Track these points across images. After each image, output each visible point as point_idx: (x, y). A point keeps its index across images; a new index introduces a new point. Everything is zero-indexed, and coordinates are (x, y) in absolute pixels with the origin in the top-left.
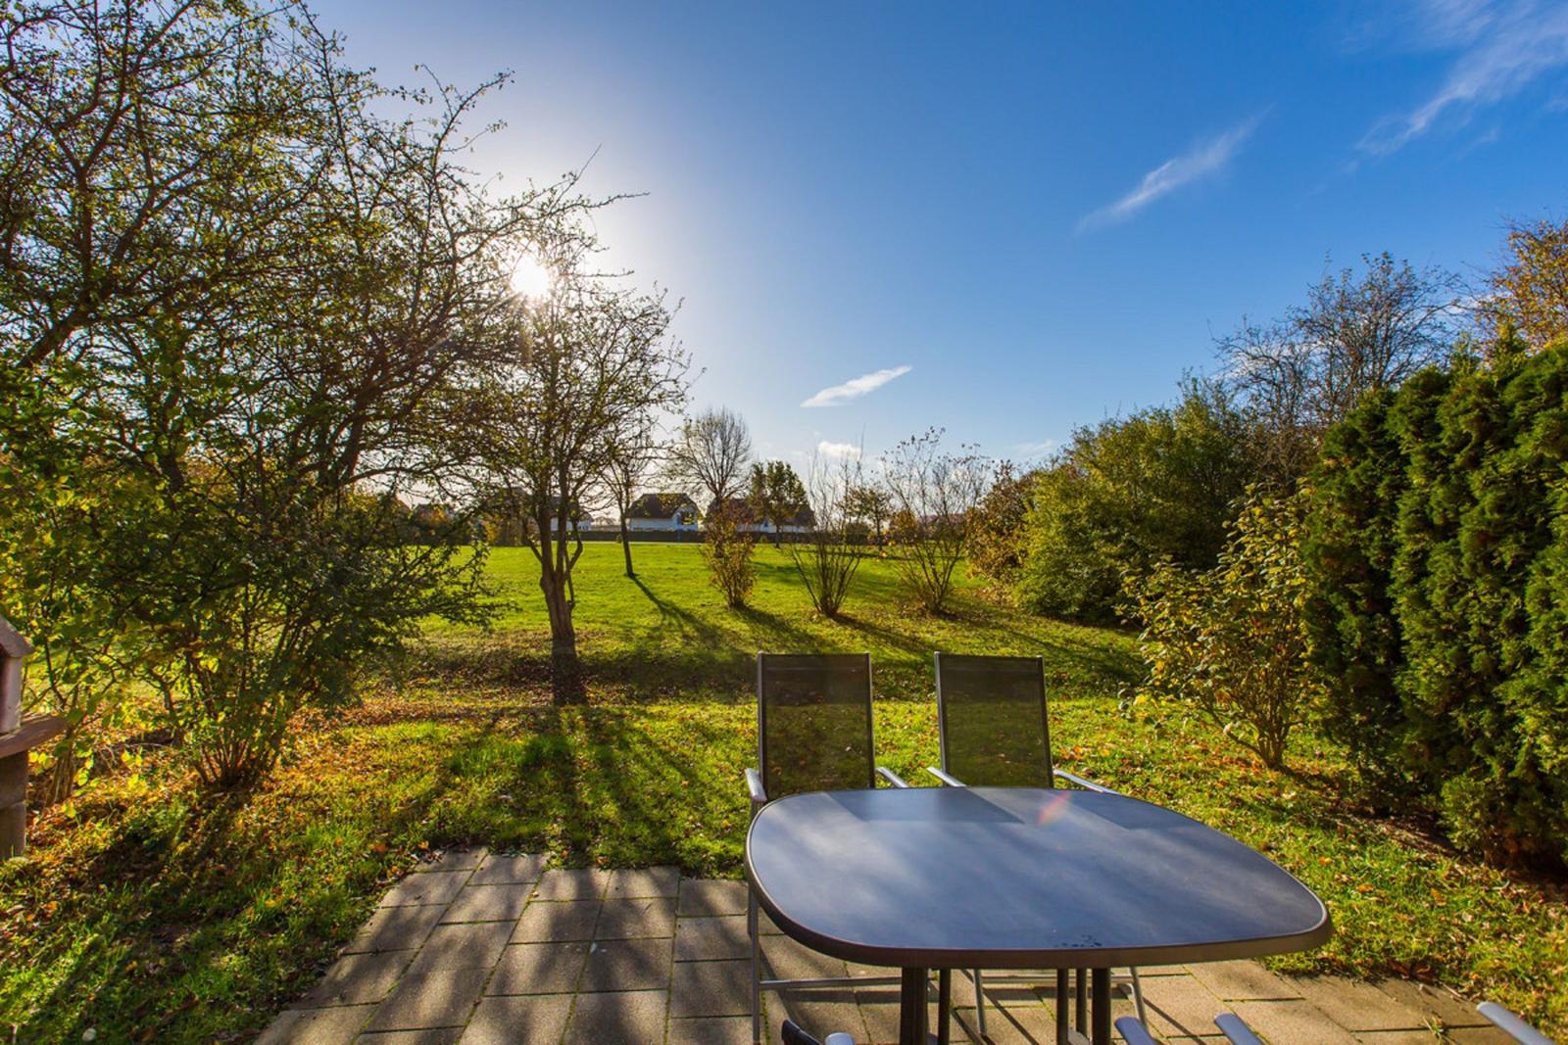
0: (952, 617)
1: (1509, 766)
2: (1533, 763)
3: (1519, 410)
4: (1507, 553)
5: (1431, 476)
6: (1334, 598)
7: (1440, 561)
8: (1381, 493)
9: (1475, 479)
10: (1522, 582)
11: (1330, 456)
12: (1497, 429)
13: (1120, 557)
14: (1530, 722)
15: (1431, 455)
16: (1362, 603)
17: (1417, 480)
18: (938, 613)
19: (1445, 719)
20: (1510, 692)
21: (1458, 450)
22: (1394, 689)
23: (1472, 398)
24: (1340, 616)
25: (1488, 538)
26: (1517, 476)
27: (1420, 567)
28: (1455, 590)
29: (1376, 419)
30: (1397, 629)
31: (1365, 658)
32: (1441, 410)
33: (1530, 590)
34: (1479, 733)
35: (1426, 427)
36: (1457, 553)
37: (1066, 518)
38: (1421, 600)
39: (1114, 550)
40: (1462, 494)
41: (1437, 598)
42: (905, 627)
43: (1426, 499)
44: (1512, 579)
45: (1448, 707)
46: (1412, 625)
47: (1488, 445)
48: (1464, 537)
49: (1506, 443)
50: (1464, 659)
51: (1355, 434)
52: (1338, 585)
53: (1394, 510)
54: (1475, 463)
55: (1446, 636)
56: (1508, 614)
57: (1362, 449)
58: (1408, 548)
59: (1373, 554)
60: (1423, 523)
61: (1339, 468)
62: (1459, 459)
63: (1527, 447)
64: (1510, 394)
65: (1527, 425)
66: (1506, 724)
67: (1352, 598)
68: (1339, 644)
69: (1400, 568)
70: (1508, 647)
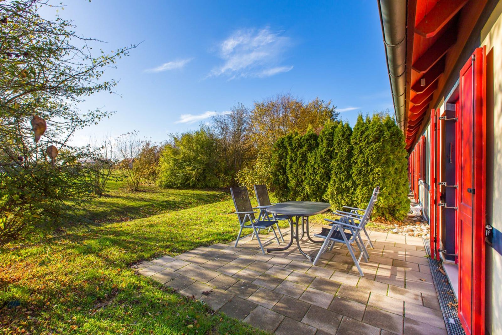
0: (140, 191)
1: (304, 194)
2: (307, 194)
3: (303, 143)
4: (303, 164)
5: (292, 152)
6: (277, 173)
7: (294, 166)
8: (284, 155)
9: (298, 153)
10: (305, 168)
11: (275, 148)
12: (301, 146)
13: (192, 170)
14: (306, 187)
15: (291, 149)
16: (282, 173)
17: (290, 153)
18: (137, 190)
19: (295, 189)
20: (305, 183)
21: (295, 148)
22: (287, 187)
23: (297, 141)
24: (279, 175)
25: (300, 162)
26: (303, 152)
27: (291, 167)
28: (296, 170)
29: (282, 143)
30: (287, 178)
31: (283, 182)
32: (293, 142)
33: (306, 169)
34: (299, 191)
35: (290, 144)
36: (297, 164)
37: (175, 160)
38: (292, 172)
39: (190, 168)
40: (296, 155)
41: (294, 171)
42: (132, 195)
43: (291, 156)
44: (304, 168)
45: (295, 187)
46: (290, 176)
47: (299, 148)
48: (298, 161)
49: (301, 148)
50: (298, 180)
51: (279, 145)
52: (278, 170)
53: (287, 158)
54: (297, 150)
55: (295, 177)
56: (303, 173)
57: (280, 147)
58: (289, 164)
59: (284, 165)
60: (291, 160)
61: (276, 150)
62: (295, 150)
63: (305, 148)
64: (302, 141)
65: (304, 145)
66: (303, 189)
67: (280, 172)
68: (278, 181)
69: (288, 166)
70: (303, 178)
